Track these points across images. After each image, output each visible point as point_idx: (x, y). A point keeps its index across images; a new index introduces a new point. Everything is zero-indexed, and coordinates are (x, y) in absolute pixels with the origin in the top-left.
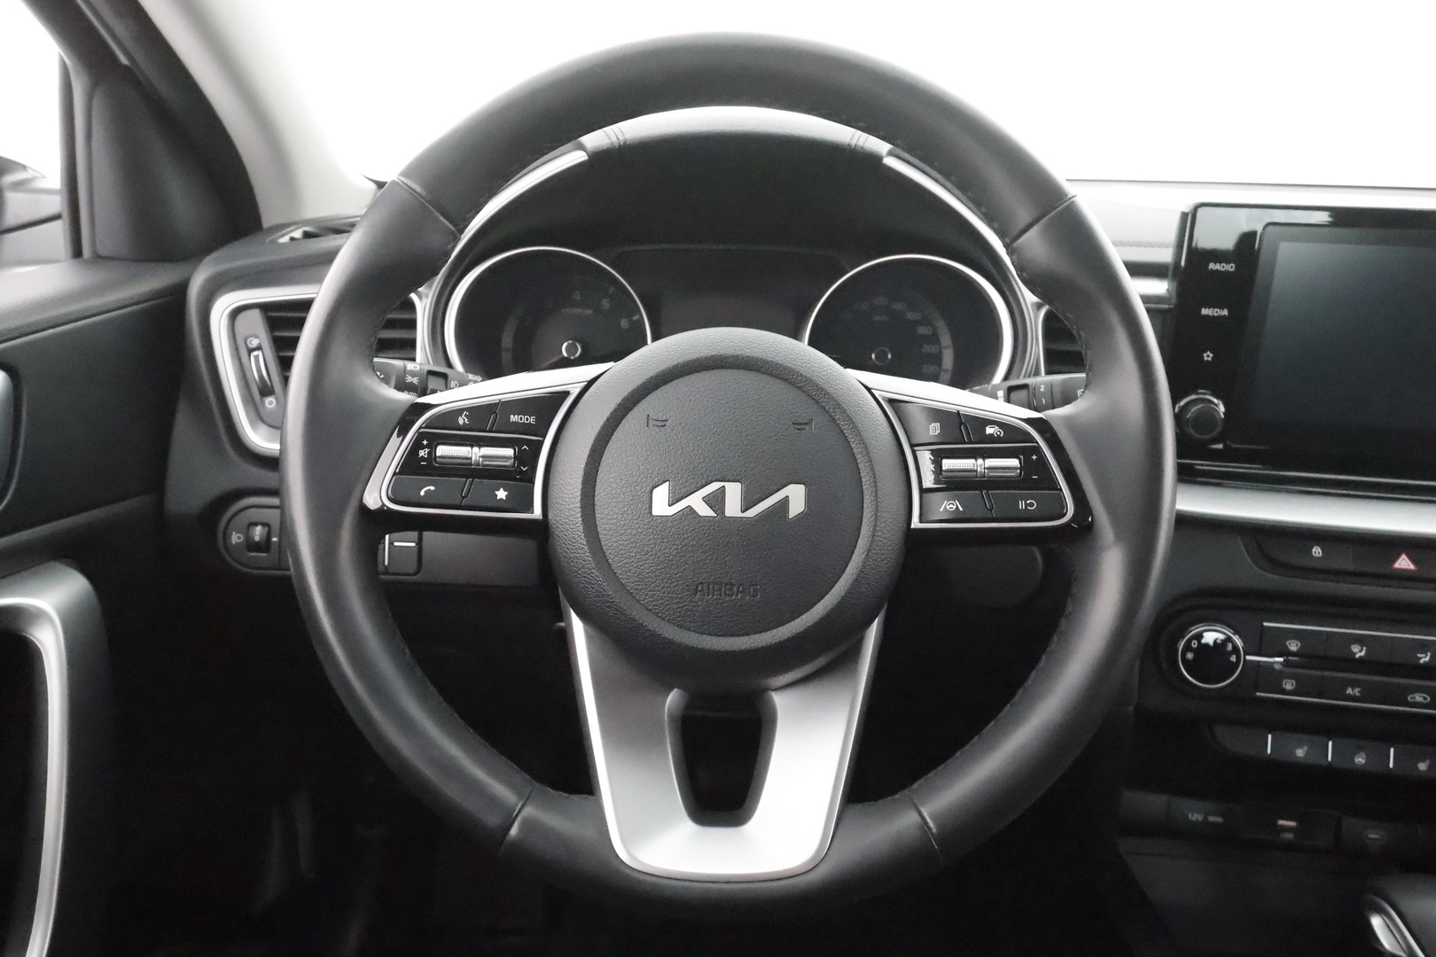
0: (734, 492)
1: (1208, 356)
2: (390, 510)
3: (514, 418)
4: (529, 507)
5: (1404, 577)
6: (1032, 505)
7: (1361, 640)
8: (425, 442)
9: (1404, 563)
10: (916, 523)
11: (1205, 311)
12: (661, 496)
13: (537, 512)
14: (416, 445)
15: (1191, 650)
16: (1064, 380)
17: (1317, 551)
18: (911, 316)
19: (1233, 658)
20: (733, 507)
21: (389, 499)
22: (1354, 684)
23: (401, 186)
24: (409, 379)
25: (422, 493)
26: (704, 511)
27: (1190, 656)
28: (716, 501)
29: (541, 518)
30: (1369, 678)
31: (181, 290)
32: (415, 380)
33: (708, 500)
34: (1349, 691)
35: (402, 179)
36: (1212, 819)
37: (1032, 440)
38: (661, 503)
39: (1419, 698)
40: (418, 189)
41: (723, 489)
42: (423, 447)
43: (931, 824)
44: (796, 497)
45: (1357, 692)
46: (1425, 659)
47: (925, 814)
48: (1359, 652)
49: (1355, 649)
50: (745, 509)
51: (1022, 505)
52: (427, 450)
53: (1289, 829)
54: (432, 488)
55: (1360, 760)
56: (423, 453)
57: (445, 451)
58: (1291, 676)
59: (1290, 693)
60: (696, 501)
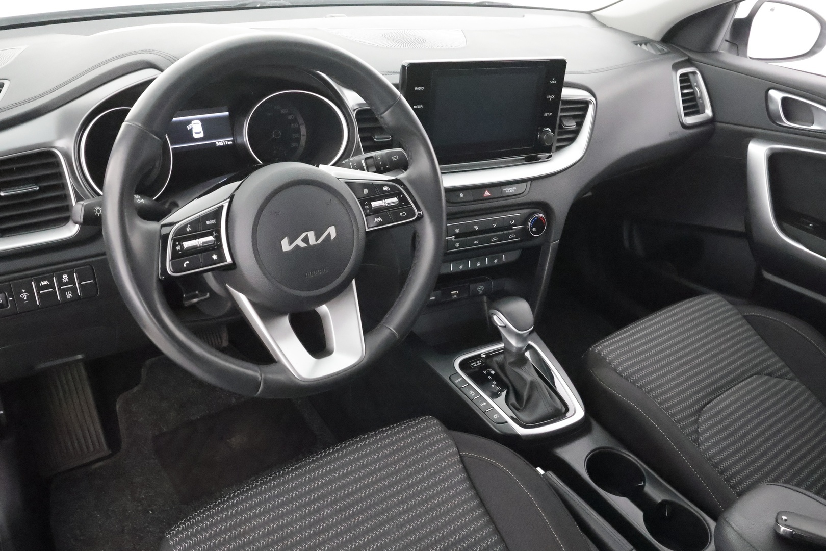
0: (311, 235)
3: (208, 223)
4: (225, 260)
5: (488, 199)
6: (404, 214)
7: (476, 224)
8: (177, 243)
9: (487, 194)
10: (367, 230)
11: (415, 107)
12: (285, 243)
13: (229, 260)
14: (174, 246)
16: (387, 153)
17: (462, 195)
18: (283, 111)
20: (312, 241)
21: (172, 272)
22: (476, 239)
23: (133, 126)
25: (185, 266)
26: (303, 245)
28: (306, 240)
29: (232, 262)
30: (481, 236)
33: (304, 240)
34: (475, 242)
35: (135, 123)
37: (399, 189)
38: (286, 246)
39: (494, 239)
40: (140, 125)
41: (307, 235)
42: (177, 246)
43: (394, 331)
44: (332, 231)
45: (477, 242)
46: (495, 225)
47: (391, 328)
48: (476, 228)
49: (475, 227)
50: (317, 240)
51: (401, 215)
52: (179, 246)
53: (455, 294)
54: (188, 262)
55: (478, 264)
56: (178, 248)
57: (187, 244)
58: (457, 242)
59: (458, 248)
60: (299, 242)
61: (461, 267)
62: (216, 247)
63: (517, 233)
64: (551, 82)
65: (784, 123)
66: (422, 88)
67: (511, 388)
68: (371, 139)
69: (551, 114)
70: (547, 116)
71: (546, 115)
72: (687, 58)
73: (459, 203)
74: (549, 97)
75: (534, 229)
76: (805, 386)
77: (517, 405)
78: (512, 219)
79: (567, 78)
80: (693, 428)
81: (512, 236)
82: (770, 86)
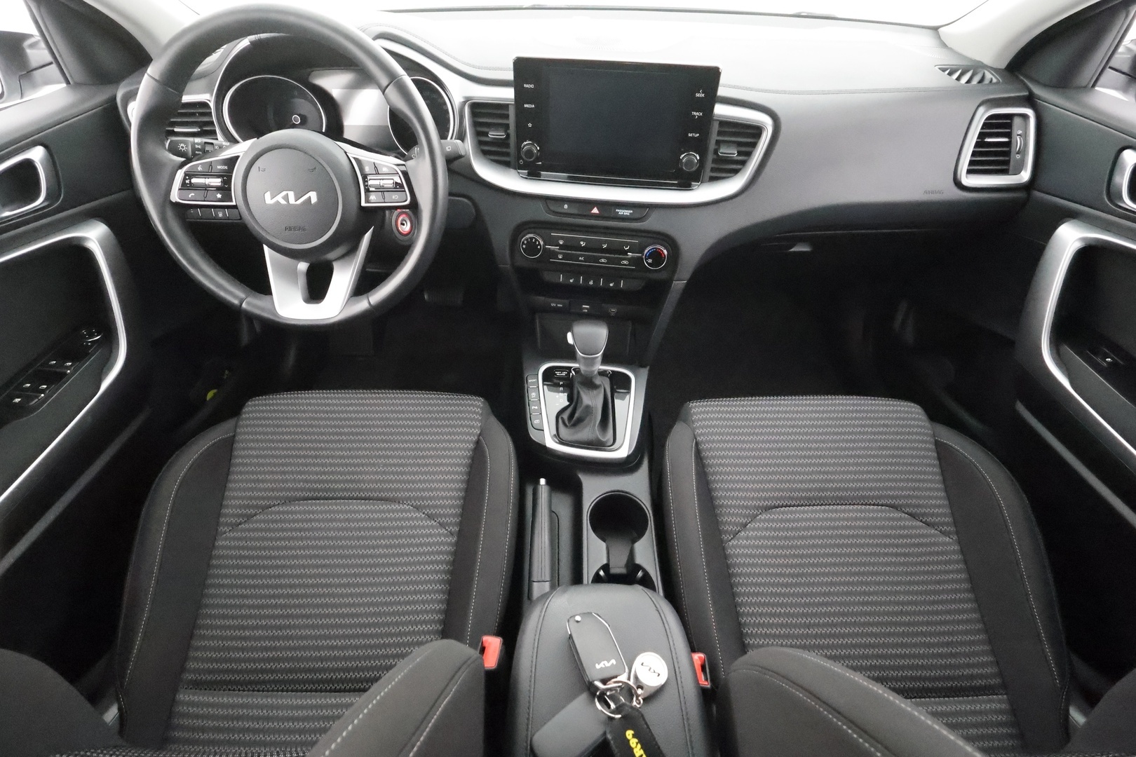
0: (291, 195)
1: (530, 125)
2: (179, 203)
3: (219, 167)
4: (230, 201)
5: (596, 216)
7: (583, 240)
8: (189, 177)
9: (595, 211)
10: (363, 204)
11: (526, 106)
12: (268, 196)
13: (234, 201)
14: (184, 179)
15: (525, 244)
17: (566, 206)
19: (539, 247)
21: (180, 199)
22: (582, 256)
24: (197, 146)
25: (190, 196)
26: (283, 202)
27: (524, 246)
28: (286, 198)
29: (235, 204)
30: (586, 253)
31: (114, 98)
32: (199, 147)
33: (284, 198)
34: (581, 258)
36: (559, 305)
37: (397, 173)
38: (268, 199)
39: (603, 260)
41: (287, 194)
42: (187, 179)
44: (313, 196)
45: (583, 259)
46: (605, 246)
49: (582, 243)
50: (296, 201)
51: (393, 197)
52: (189, 180)
53: (587, 309)
54: (194, 194)
55: (591, 283)
56: (187, 181)
57: (194, 180)
58: (561, 253)
59: (561, 259)
60: (280, 198)
61: (571, 281)
62: (225, 189)
63: (631, 260)
64: (698, 95)
65: (1124, 202)
66: (532, 86)
67: (574, 403)
68: (486, 134)
69: (698, 135)
70: (693, 137)
71: (690, 135)
72: (1026, 93)
73: (561, 213)
74: (695, 113)
75: (650, 261)
76: (959, 548)
77: (567, 422)
78: (627, 244)
79: (722, 92)
80: (743, 520)
81: (625, 262)
82: (1126, 144)
